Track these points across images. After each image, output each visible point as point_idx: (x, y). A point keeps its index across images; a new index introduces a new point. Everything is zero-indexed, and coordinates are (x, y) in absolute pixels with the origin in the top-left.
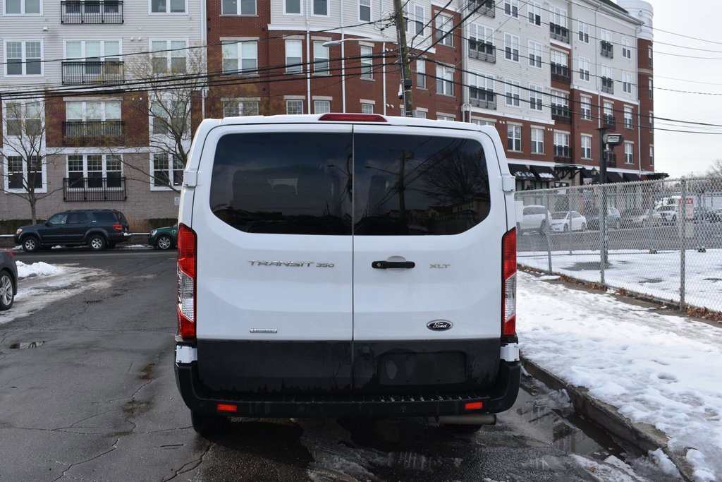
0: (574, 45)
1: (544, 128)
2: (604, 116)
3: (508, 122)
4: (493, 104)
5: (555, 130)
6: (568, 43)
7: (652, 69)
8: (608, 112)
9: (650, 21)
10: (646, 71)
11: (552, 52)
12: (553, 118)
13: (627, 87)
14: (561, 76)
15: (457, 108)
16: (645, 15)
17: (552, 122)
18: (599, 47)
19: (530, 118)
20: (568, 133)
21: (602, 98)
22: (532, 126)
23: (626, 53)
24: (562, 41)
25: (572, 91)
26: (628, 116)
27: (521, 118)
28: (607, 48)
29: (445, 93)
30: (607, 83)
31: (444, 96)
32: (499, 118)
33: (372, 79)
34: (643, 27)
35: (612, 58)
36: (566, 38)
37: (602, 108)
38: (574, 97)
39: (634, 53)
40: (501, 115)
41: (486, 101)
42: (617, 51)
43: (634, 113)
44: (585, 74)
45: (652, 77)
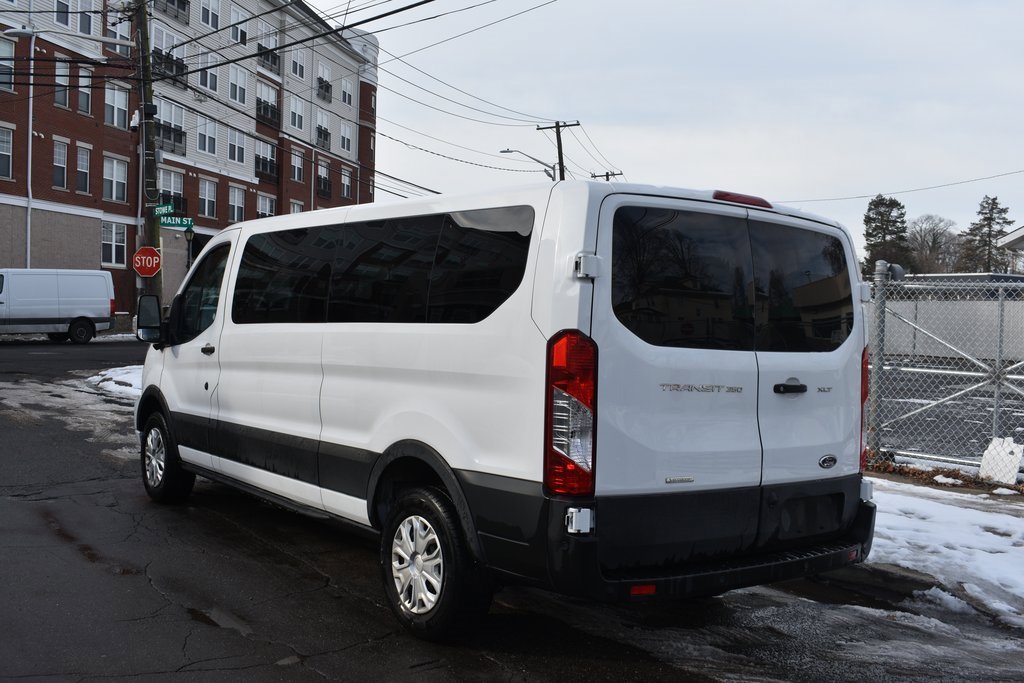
0: (286, 78)
1: (245, 188)
2: (318, 178)
3: (200, 175)
4: (181, 148)
5: (259, 192)
6: (278, 74)
7: (374, 123)
8: (323, 172)
9: (376, 59)
10: (368, 124)
11: (259, 85)
12: (257, 174)
13: (345, 143)
14: (268, 119)
15: (131, 148)
16: (370, 51)
17: (256, 181)
18: (315, 84)
19: (228, 171)
20: (274, 197)
21: (317, 153)
22: (230, 184)
23: (346, 98)
24: (271, 70)
25: (281, 140)
26: (346, 180)
27: (217, 171)
28: (324, 89)
29: (116, 124)
30: (323, 134)
31: (115, 128)
32: (188, 168)
33: (12, 91)
34: (367, 67)
35: (330, 102)
36: (276, 67)
37: (317, 165)
38: (283, 149)
39: (355, 100)
40: (192, 164)
41: (172, 142)
42: (336, 93)
43: (353, 179)
44: (297, 120)
45: (374, 132)
